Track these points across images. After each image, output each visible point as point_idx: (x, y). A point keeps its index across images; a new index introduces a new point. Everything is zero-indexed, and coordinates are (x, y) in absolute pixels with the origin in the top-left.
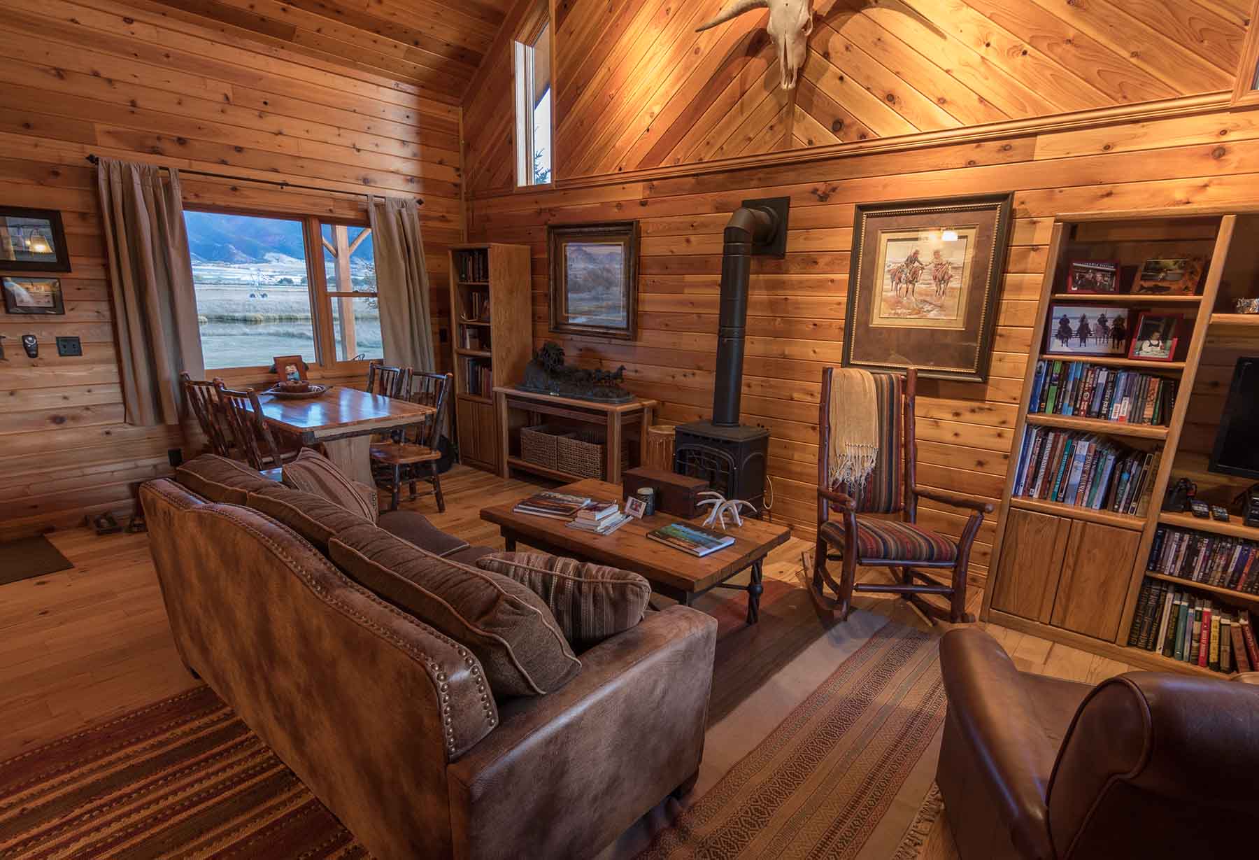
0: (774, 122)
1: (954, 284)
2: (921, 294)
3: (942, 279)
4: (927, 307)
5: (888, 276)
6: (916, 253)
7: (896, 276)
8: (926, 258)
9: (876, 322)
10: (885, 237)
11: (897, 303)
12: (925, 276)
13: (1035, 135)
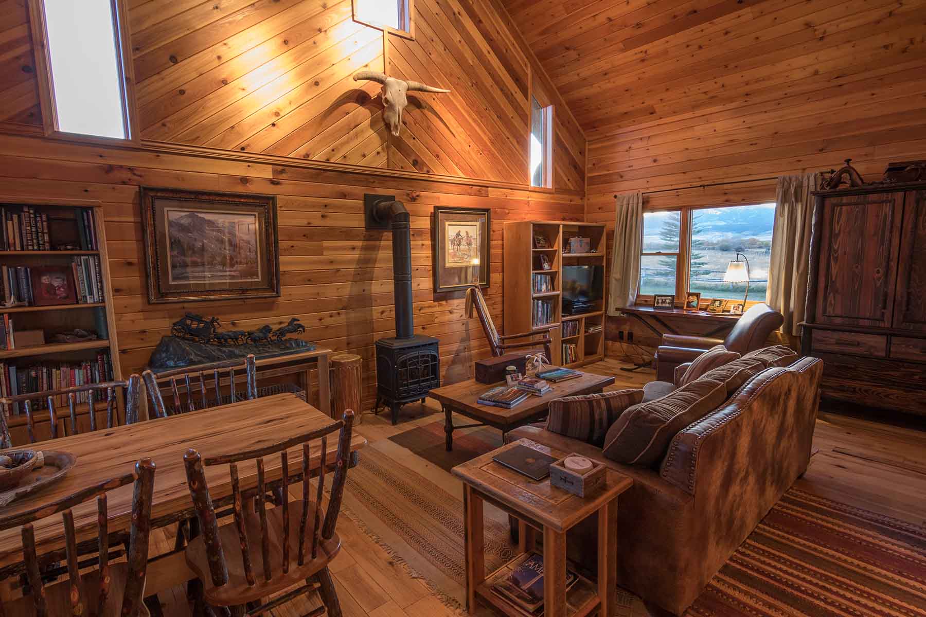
0: (379, 149)
1: (474, 246)
2: (463, 251)
3: (469, 244)
4: (466, 257)
5: (450, 243)
6: (459, 232)
7: (453, 242)
8: (463, 234)
9: (448, 265)
10: (447, 223)
11: (454, 255)
12: (464, 242)
13: (488, 187)
